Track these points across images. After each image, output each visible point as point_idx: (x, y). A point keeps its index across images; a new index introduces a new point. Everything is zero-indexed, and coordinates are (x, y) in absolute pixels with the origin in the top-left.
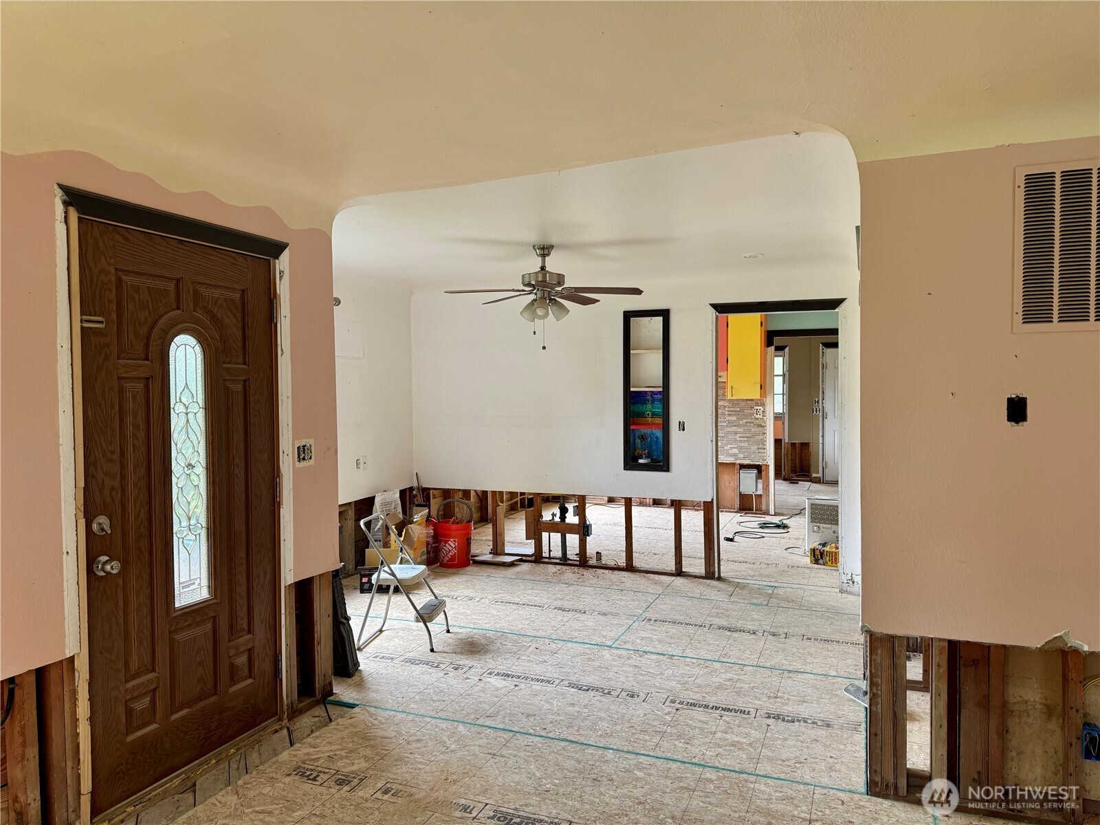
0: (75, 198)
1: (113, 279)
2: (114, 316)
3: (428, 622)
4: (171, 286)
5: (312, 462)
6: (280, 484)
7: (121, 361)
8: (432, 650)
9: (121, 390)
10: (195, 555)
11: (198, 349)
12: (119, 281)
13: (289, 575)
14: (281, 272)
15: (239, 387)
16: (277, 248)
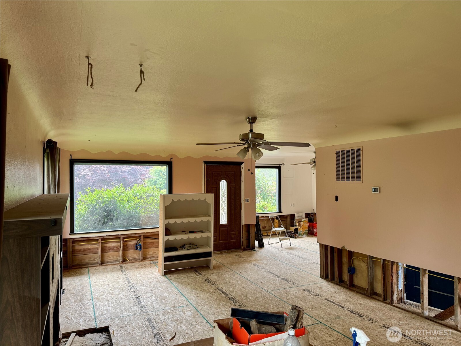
0: (205, 162)
1: (211, 173)
2: (211, 178)
3: (282, 240)
4: (221, 173)
5: (249, 202)
6: (242, 206)
7: (212, 185)
8: (282, 247)
9: (212, 189)
10: (224, 216)
11: (226, 182)
12: (212, 173)
13: (243, 223)
14: (243, 167)
15: (234, 188)
16: (241, 163)
